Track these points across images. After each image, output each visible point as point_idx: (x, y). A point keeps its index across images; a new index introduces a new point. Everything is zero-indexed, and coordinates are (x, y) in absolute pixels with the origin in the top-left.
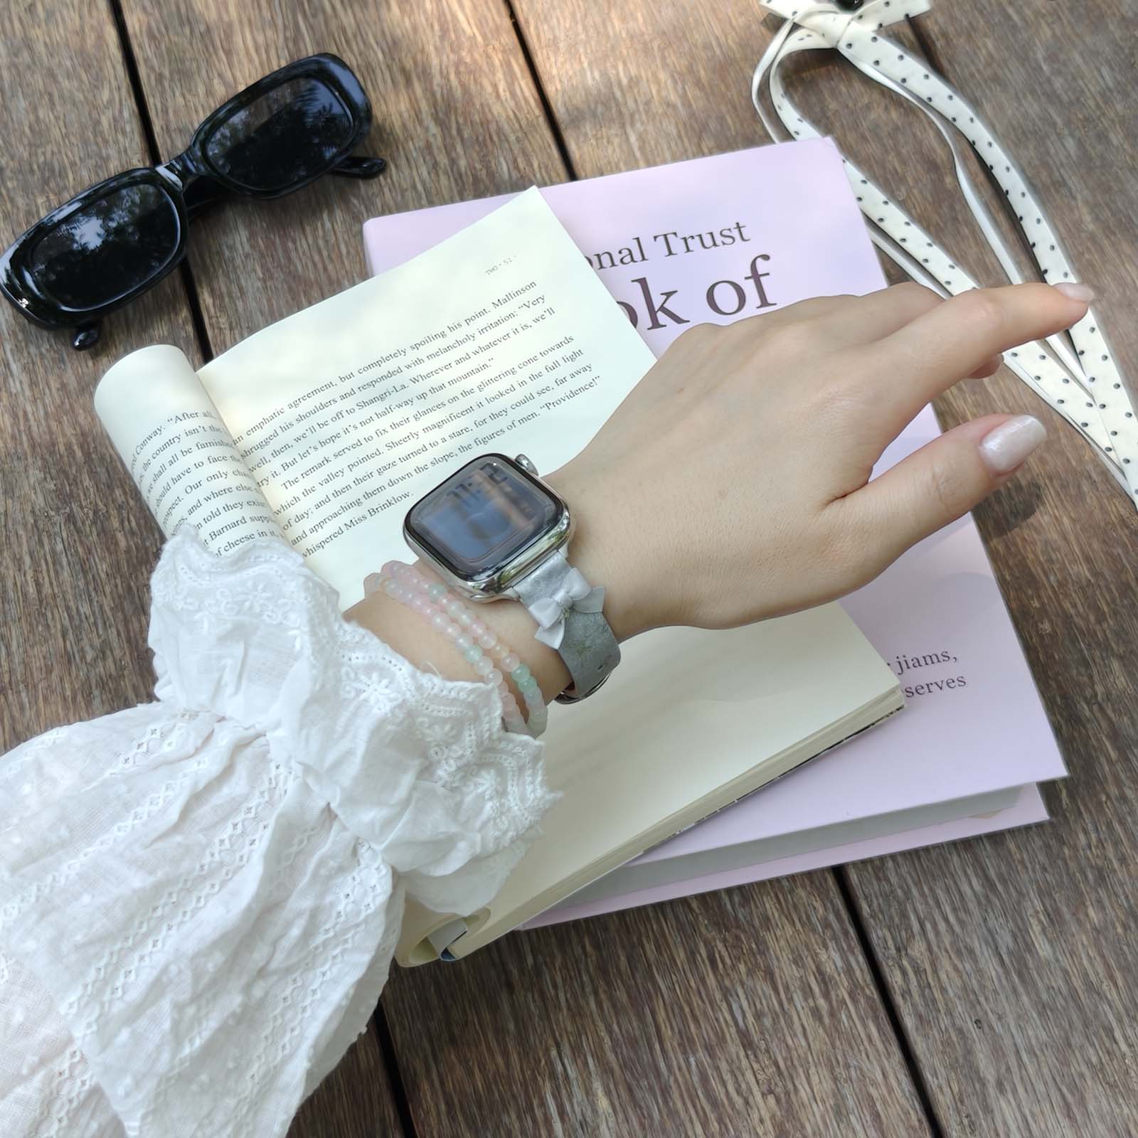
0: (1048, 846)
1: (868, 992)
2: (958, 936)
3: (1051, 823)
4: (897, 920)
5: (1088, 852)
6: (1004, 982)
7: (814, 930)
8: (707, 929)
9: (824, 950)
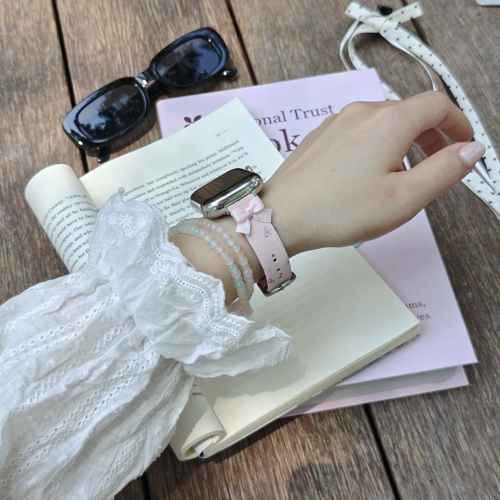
0: (468, 398)
1: (378, 465)
2: (423, 439)
3: (470, 387)
4: (394, 430)
5: (487, 401)
6: (444, 461)
7: (354, 434)
8: (302, 432)
9: (358, 444)
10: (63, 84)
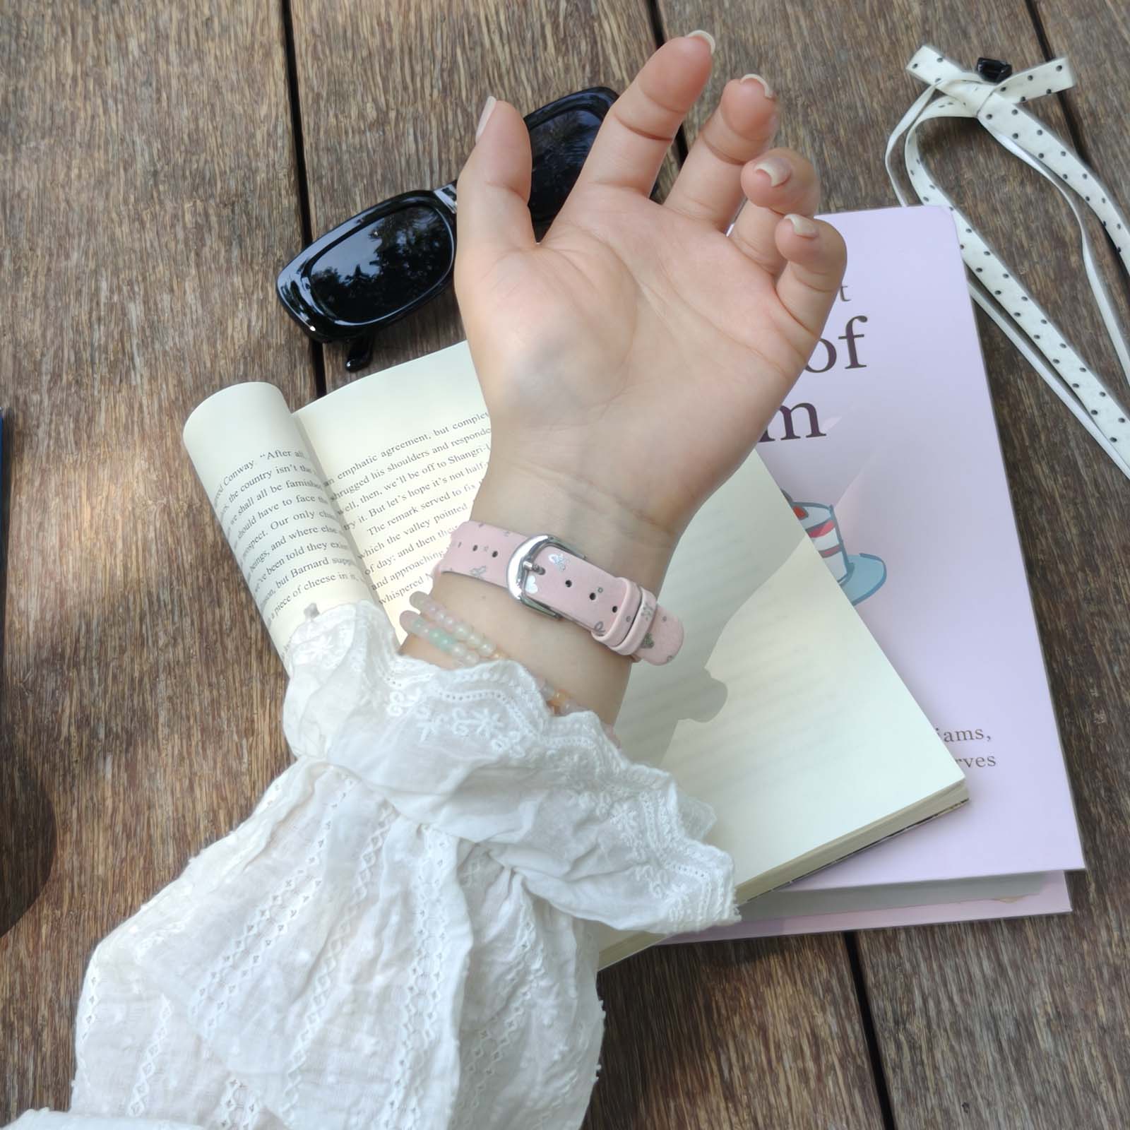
0: (1067, 938)
1: (859, 1061)
2: (960, 1016)
3: (1073, 915)
4: (900, 993)
5: (1108, 950)
6: (999, 1069)
7: (815, 993)
8: (708, 978)
9: (821, 1014)
10: (287, 192)
